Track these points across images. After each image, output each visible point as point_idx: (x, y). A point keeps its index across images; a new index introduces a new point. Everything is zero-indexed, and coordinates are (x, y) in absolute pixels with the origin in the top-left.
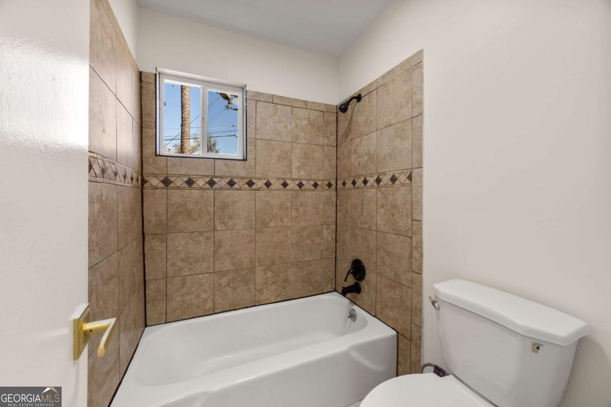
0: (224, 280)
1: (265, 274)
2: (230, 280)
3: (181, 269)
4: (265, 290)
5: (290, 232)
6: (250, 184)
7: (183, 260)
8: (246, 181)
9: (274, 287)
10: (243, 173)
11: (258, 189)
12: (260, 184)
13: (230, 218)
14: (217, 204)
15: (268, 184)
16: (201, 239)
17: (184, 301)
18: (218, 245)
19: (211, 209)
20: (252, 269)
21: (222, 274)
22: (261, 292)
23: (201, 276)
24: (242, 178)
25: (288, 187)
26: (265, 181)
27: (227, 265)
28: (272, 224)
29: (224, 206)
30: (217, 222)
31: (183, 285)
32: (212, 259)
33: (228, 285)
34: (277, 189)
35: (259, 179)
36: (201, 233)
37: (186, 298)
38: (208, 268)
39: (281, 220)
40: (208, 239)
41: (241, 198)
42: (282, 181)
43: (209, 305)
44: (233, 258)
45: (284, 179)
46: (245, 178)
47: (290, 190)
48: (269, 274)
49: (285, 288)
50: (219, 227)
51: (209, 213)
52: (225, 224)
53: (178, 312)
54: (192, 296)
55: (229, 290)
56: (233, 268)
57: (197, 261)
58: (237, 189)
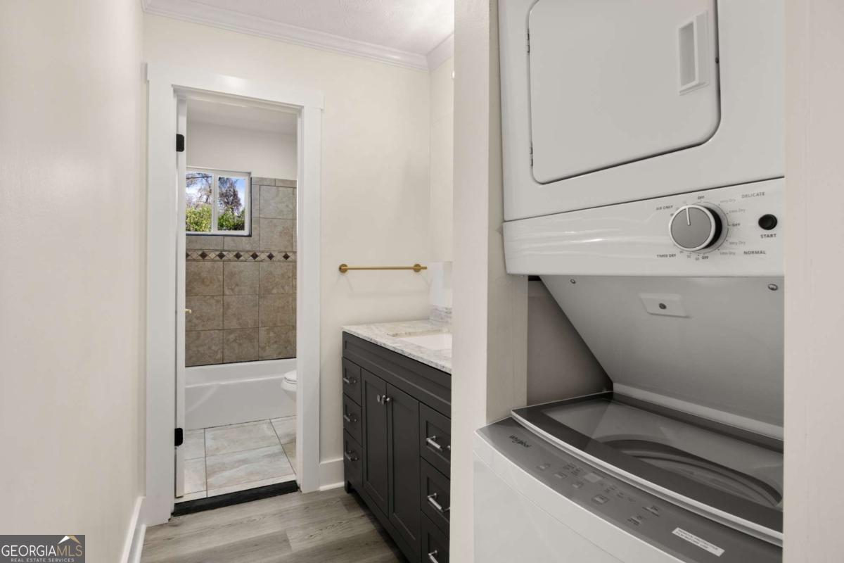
0: (232, 337)
1: (268, 334)
2: (236, 337)
3: (196, 325)
4: (267, 348)
5: (291, 299)
6: (255, 256)
7: (197, 318)
8: (251, 254)
9: (276, 346)
10: (248, 247)
11: (262, 261)
12: (263, 256)
13: (237, 285)
14: (226, 273)
15: (271, 257)
16: (213, 301)
17: (198, 351)
18: (226, 307)
19: (221, 277)
20: (256, 329)
21: (231, 331)
22: (264, 349)
23: (212, 332)
24: (247, 252)
25: (289, 259)
26: (268, 254)
27: (234, 324)
28: (275, 291)
29: (232, 275)
30: (226, 288)
31: (198, 338)
32: (221, 318)
33: (235, 341)
34: (279, 261)
35: (263, 252)
36: (213, 296)
37: (201, 349)
38: (218, 326)
39: (283, 287)
40: (218, 301)
41: (246, 268)
42: (284, 254)
43: (219, 356)
44: (238, 319)
45: (285, 252)
46: (250, 251)
47: (291, 262)
48: (272, 334)
49: (286, 348)
50: (227, 292)
51: (219, 281)
52: (232, 290)
53: (194, 359)
54: (205, 347)
55: (235, 345)
56: (239, 327)
57: (209, 319)
58: (242, 261)
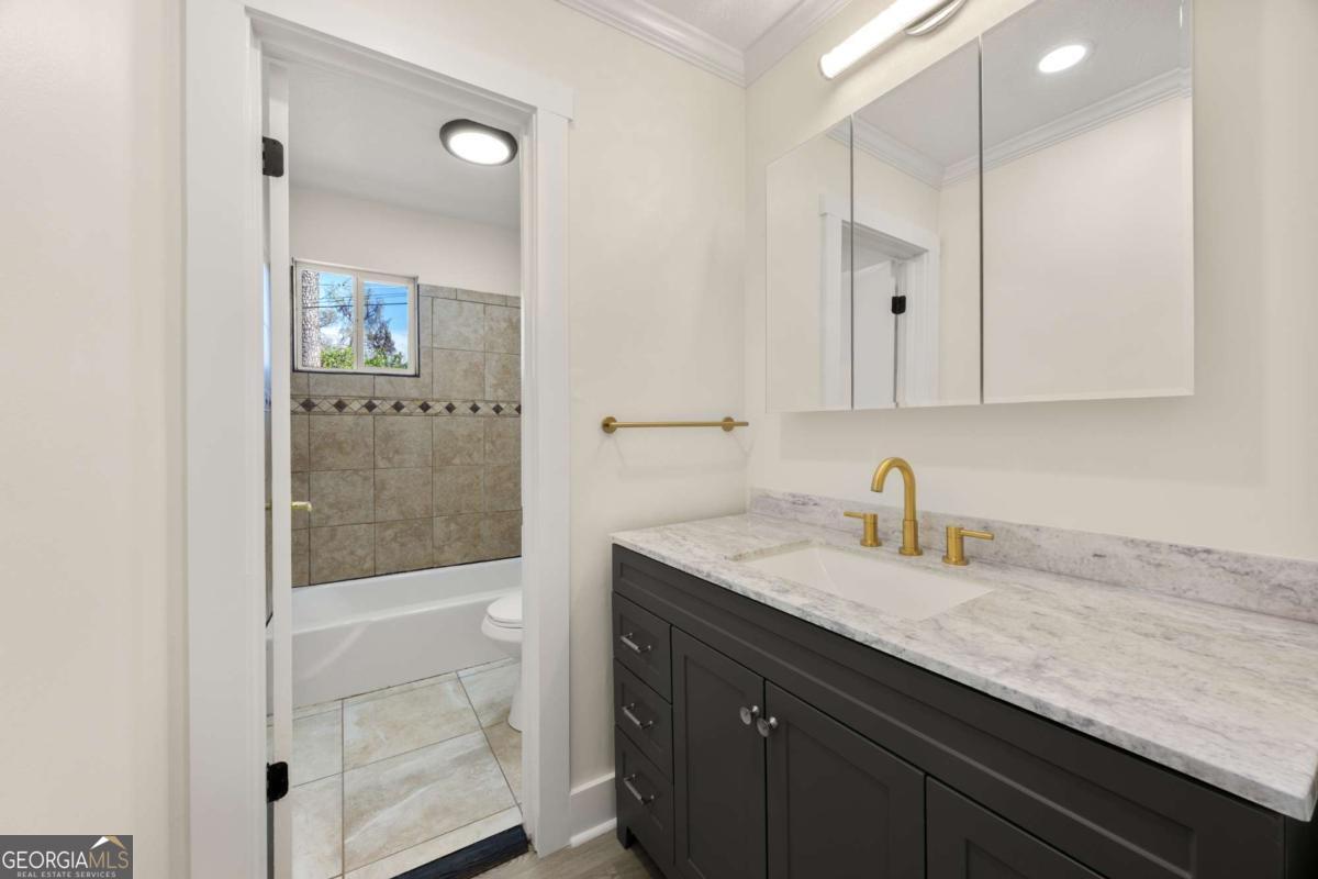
0: (389, 533)
1: (448, 526)
2: (396, 534)
3: (329, 517)
4: (446, 548)
5: (482, 471)
6: (425, 407)
7: (331, 506)
8: (420, 403)
9: (459, 544)
10: (414, 393)
11: (436, 415)
12: (438, 407)
13: (397, 452)
14: (379, 433)
15: (450, 408)
16: (355, 478)
17: (333, 559)
18: (380, 487)
19: (370, 441)
20: (429, 520)
21: (386, 525)
22: (440, 549)
23: (356, 527)
24: (413, 400)
25: (479, 412)
26: (446, 404)
27: (393, 513)
28: (457, 461)
29: (388, 437)
30: (379, 458)
31: (332, 537)
32: (371, 505)
33: (395, 539)
34: (464, 415)
35: (438, 401)
36: (356, 471)
37: (337, 555)
38: (367, 516)
39: (470, 455)
40: (366, 479)
41: (412, 426)
42: (470, 404)
43: (368, 565)
44: (400, 505)
45: (473, 401)
46: (418, 400)
47: (482, 416)
48: (453, 526)
49: (475, 546)
50: (381, 463)
51: (366, 446)
52: (389, 460)
53: (326, 572)
54: (345, 552)
55: (395, 545)
56: (401, 518)
57: (351, 507)
58: (406, 415)
